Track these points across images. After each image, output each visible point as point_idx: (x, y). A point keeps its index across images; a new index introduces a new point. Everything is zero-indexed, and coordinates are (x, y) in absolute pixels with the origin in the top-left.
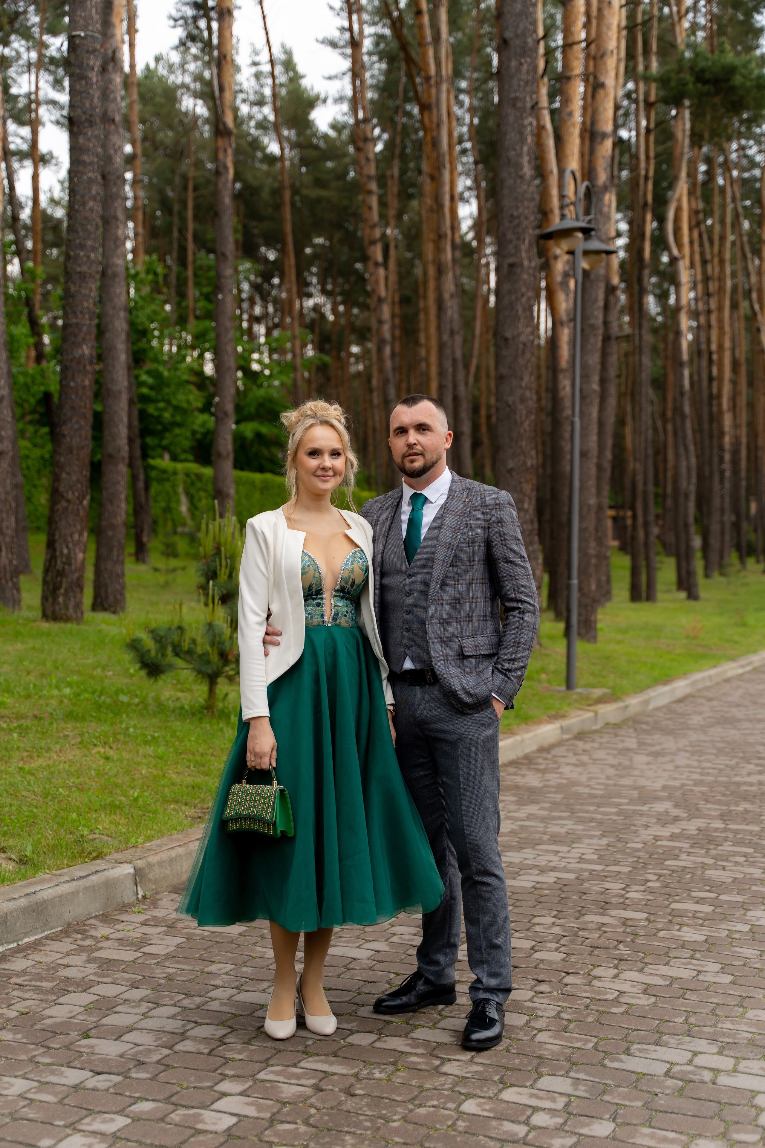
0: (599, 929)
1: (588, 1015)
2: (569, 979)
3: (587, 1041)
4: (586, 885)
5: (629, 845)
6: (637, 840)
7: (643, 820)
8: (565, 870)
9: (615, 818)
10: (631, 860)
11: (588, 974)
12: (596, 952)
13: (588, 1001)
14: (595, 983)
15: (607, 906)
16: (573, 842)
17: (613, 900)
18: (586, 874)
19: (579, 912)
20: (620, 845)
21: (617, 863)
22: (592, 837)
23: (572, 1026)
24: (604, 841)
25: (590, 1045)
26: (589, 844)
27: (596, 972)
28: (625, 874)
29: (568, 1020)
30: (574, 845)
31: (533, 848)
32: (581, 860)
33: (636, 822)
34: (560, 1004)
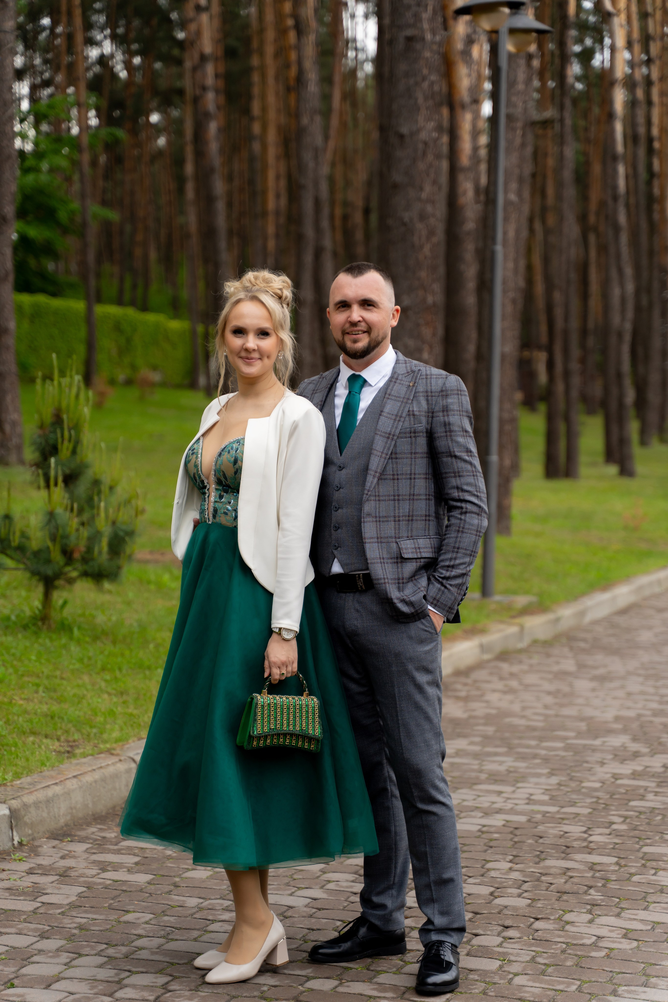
0: (565, 874)
1: (566, 959)
2: (538, 925)
3: (569, 985)
4: (541, 828)
5: (585, 784)
6: (593, 778)
7: (598, 756)
8: (512, 811)
9: (563, 753)
10: (589, 800)
11: (560, 919)
12: (565, 897)
13: (564, 946)
14: (568, 927)
15: (568, 850)
16: (517, 782)
17: (575, 844)
18: (539, 816)
19: (538, 856)
20: (573, 784)
21: (573, 804)
22: (539, 775)
23: (550, 970)
24: (554, 780)
25: (574, 988)
26: (537, 784)
27: (568, 917)
28: (584, 816)
29: (545, 964)
30: (519, 785)
31: (470, 788)
32: (530, 801)
33: (589, 759)
34: (533, 949)
